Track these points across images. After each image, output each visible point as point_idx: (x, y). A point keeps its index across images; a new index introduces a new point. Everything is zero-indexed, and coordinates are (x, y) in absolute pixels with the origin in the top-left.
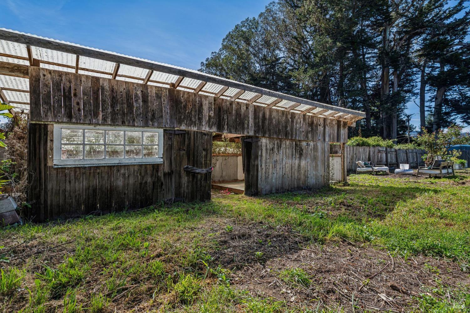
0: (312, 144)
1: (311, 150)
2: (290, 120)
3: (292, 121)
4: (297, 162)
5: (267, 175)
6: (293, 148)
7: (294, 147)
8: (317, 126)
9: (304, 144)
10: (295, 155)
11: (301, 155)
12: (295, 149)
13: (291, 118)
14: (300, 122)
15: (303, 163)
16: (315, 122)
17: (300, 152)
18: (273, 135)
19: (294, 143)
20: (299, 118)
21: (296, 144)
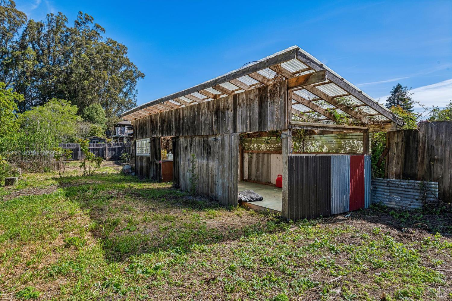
0: (219, 138)
1: (219, 147)
2: (197, 113)
3: (198, 114)
4: (205, 162)
5: (184, 173)
6: (201, 146)
7: (202, 144)
8: (224, 112)
9: (212, 139)
10: (204, 154)
11: (209, 153)
12: (203, 147)
13: (197, 111)
14: (205, 112)
15: (211, 164)
16: (221, 106)
17: (208, 150)
18: (185, 134)
19: (202, 139)
20: (204, 108)
21: (204, 141)
